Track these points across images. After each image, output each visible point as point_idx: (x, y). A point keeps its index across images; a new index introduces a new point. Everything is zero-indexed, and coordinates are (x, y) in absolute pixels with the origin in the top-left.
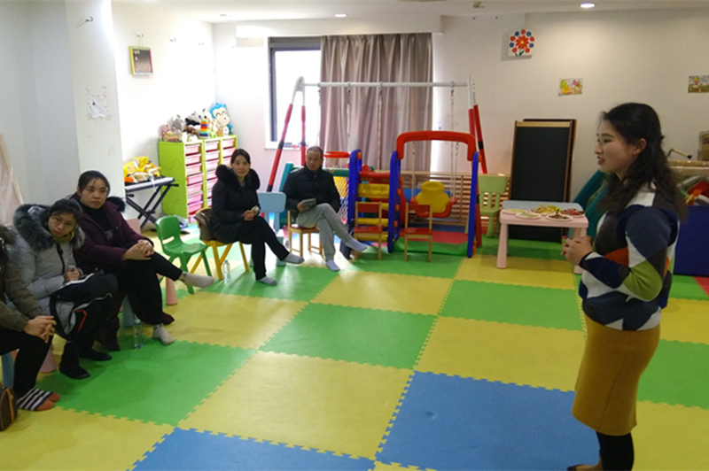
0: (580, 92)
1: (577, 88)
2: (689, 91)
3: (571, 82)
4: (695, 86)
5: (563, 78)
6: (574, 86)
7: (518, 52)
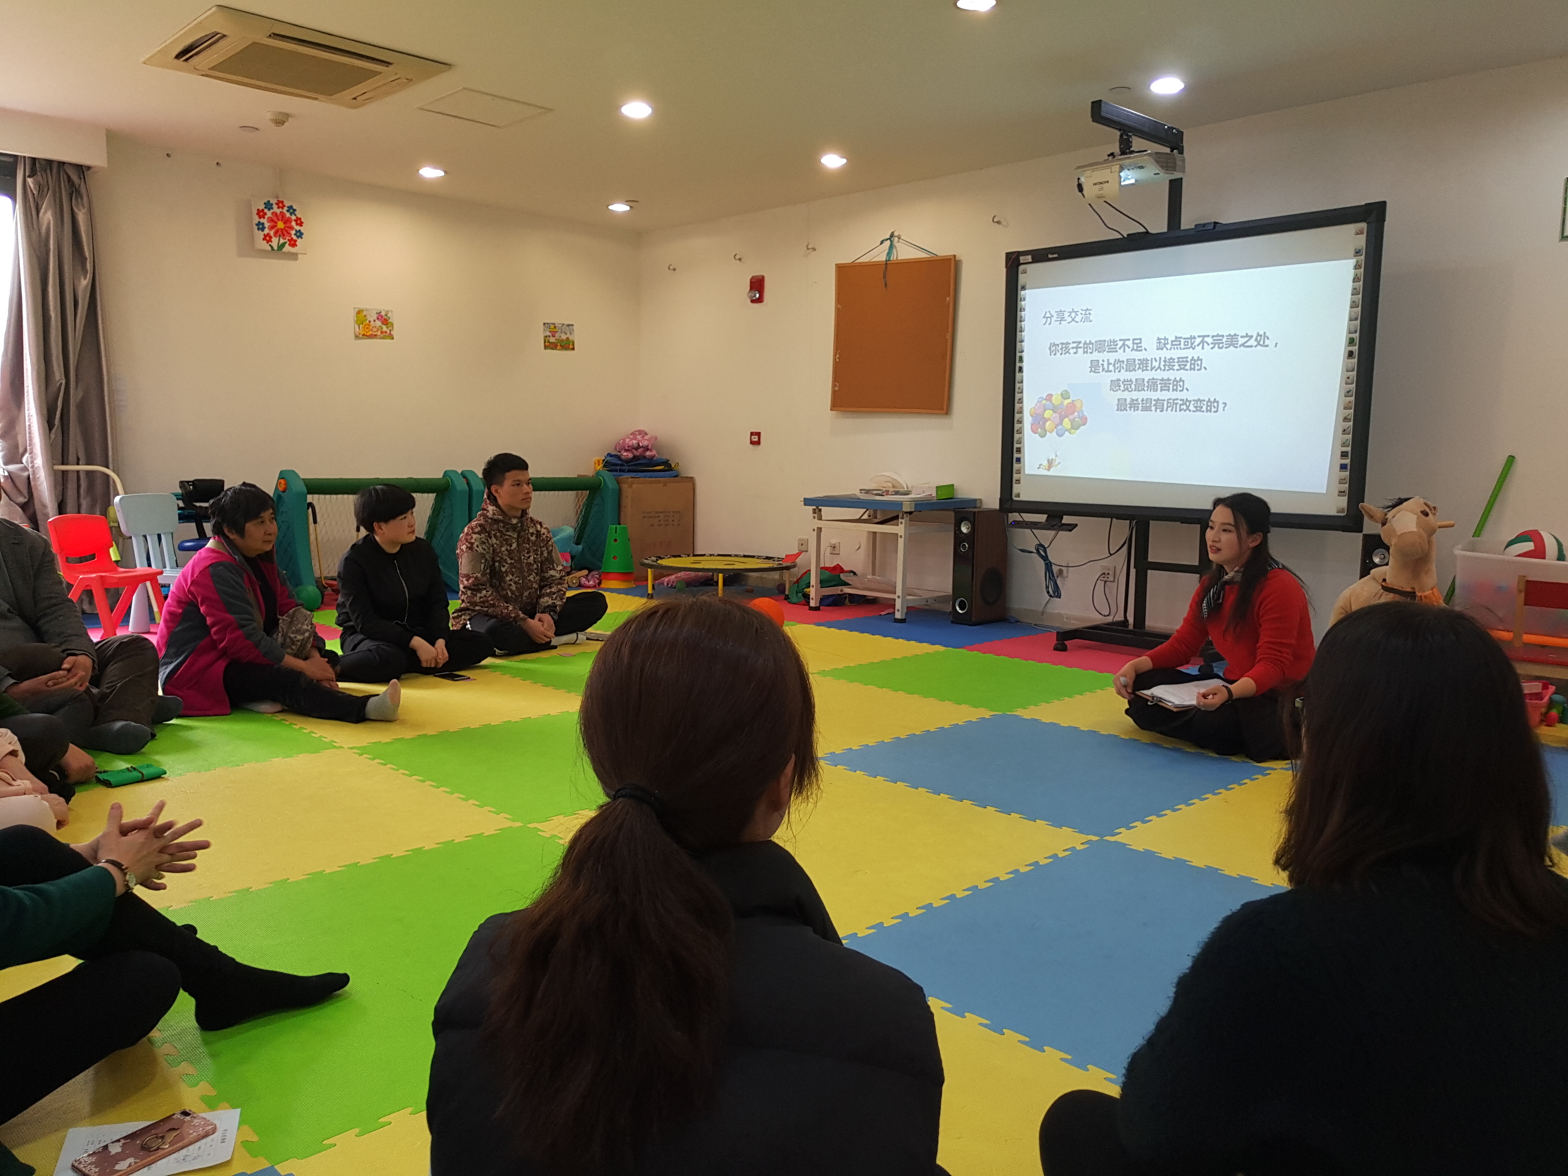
0: (391, 337)
1: (385, 328)
2: (546, 347)
3: (375, 317)
4: (552, 340)
5: (361, 306)
6: (379, 323)
7: (275, 242)
